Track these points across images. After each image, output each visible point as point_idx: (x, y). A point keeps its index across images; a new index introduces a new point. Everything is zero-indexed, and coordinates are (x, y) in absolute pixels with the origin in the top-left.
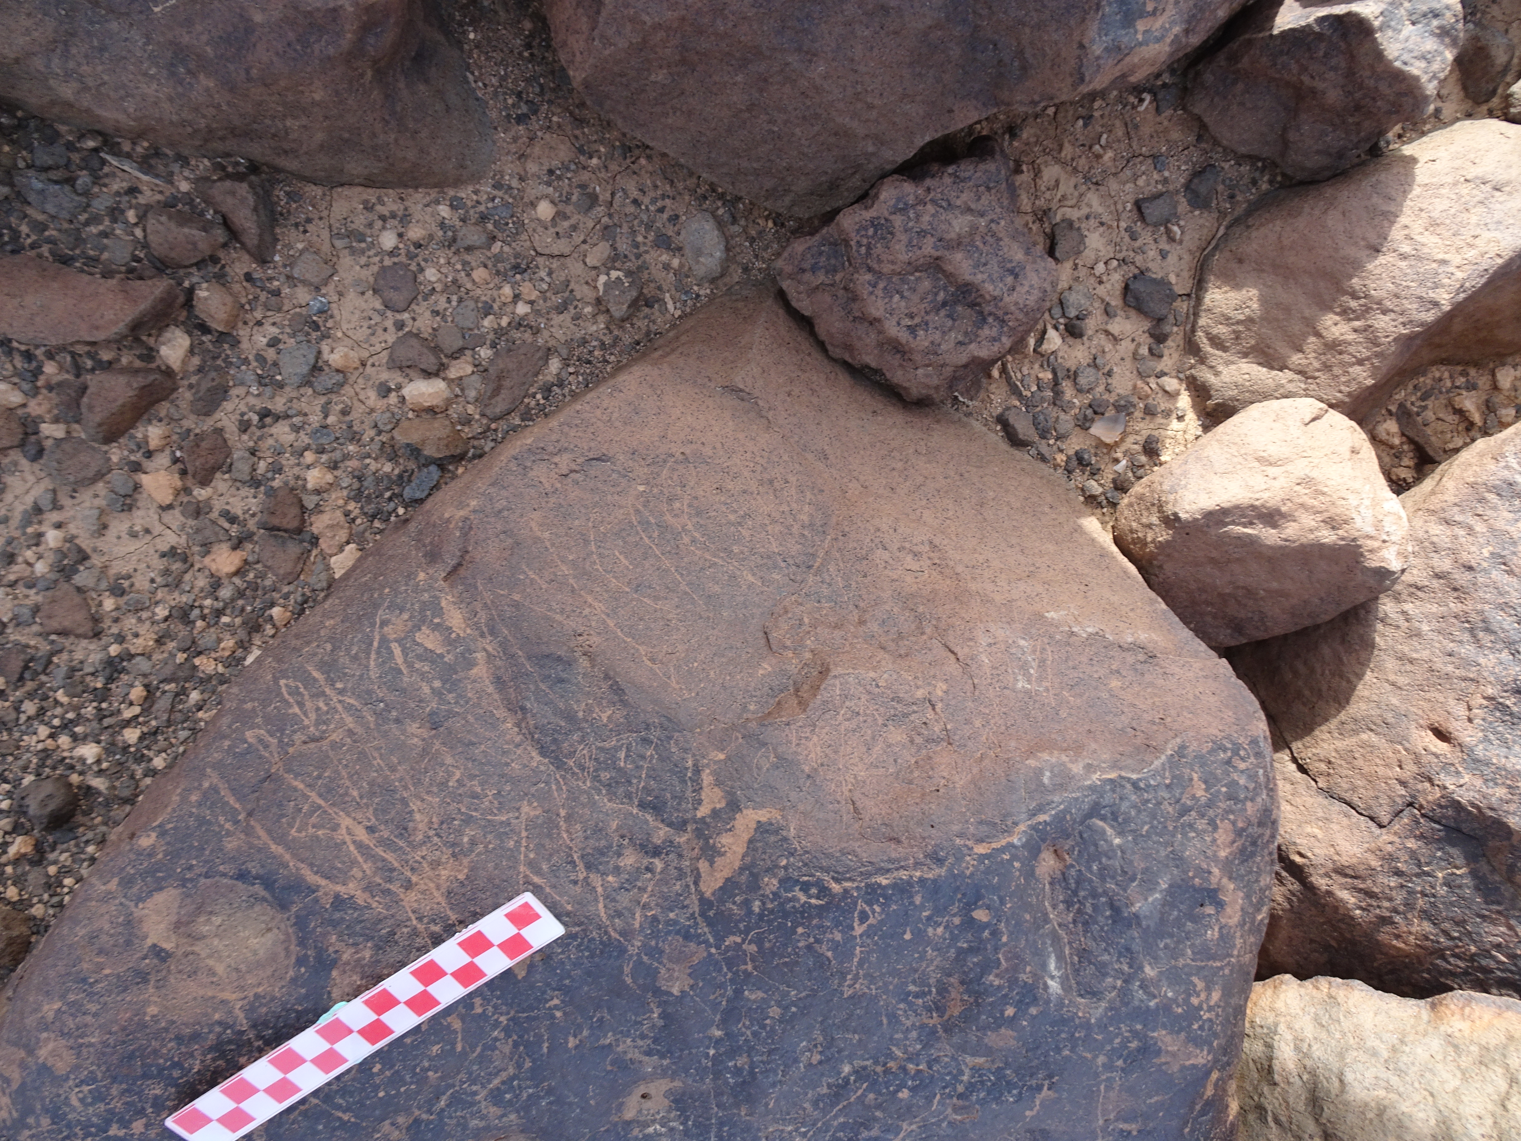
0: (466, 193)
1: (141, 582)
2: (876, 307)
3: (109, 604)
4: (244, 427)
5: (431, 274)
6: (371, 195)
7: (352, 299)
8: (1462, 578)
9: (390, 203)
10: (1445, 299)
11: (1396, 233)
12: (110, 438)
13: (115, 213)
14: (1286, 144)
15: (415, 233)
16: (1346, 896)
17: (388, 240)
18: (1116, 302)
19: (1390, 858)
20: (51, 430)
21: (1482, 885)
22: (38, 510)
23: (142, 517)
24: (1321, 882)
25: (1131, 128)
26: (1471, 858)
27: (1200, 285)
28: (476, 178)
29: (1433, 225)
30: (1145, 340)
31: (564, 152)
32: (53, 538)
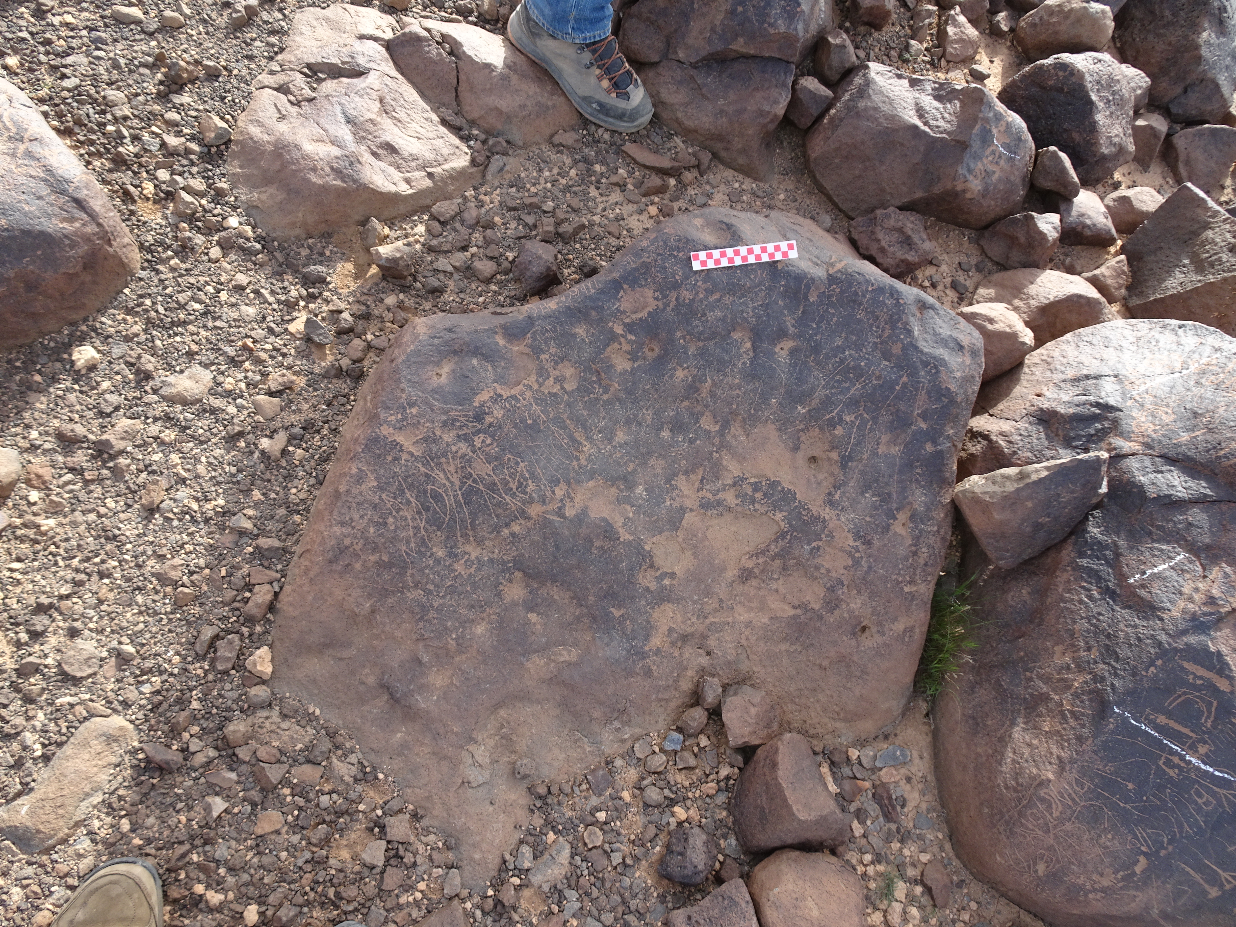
0: (761, 185)
1: (635, 232)
2: (880, 236)
3: (625, 232)
4: (680, 209)
5: (745, 198)
6: (736, 174)
7: (721, 194)
8: (1049, 360)
9: (740, 177)
10: (1052, 298)
11: (1038, 280)
12: (644, 195)
13: (669, 150)
14: (1008, 258)
15: (744, 187)
16: (1001, 443)
17: (737, 185)
18: (948, 285)
19: (1018, 429)
20: (630, 187)
21: (1048, 438)
22: (617, 203)
23: (644, 217)
24: (994, 438)
25: (960, 244)
26: (1046, 429)
27: (976, 288)
28: (766, 182)
29: (1050, 281)
30: (956, 300)
31: (791, 187)
32: (618, 211)
